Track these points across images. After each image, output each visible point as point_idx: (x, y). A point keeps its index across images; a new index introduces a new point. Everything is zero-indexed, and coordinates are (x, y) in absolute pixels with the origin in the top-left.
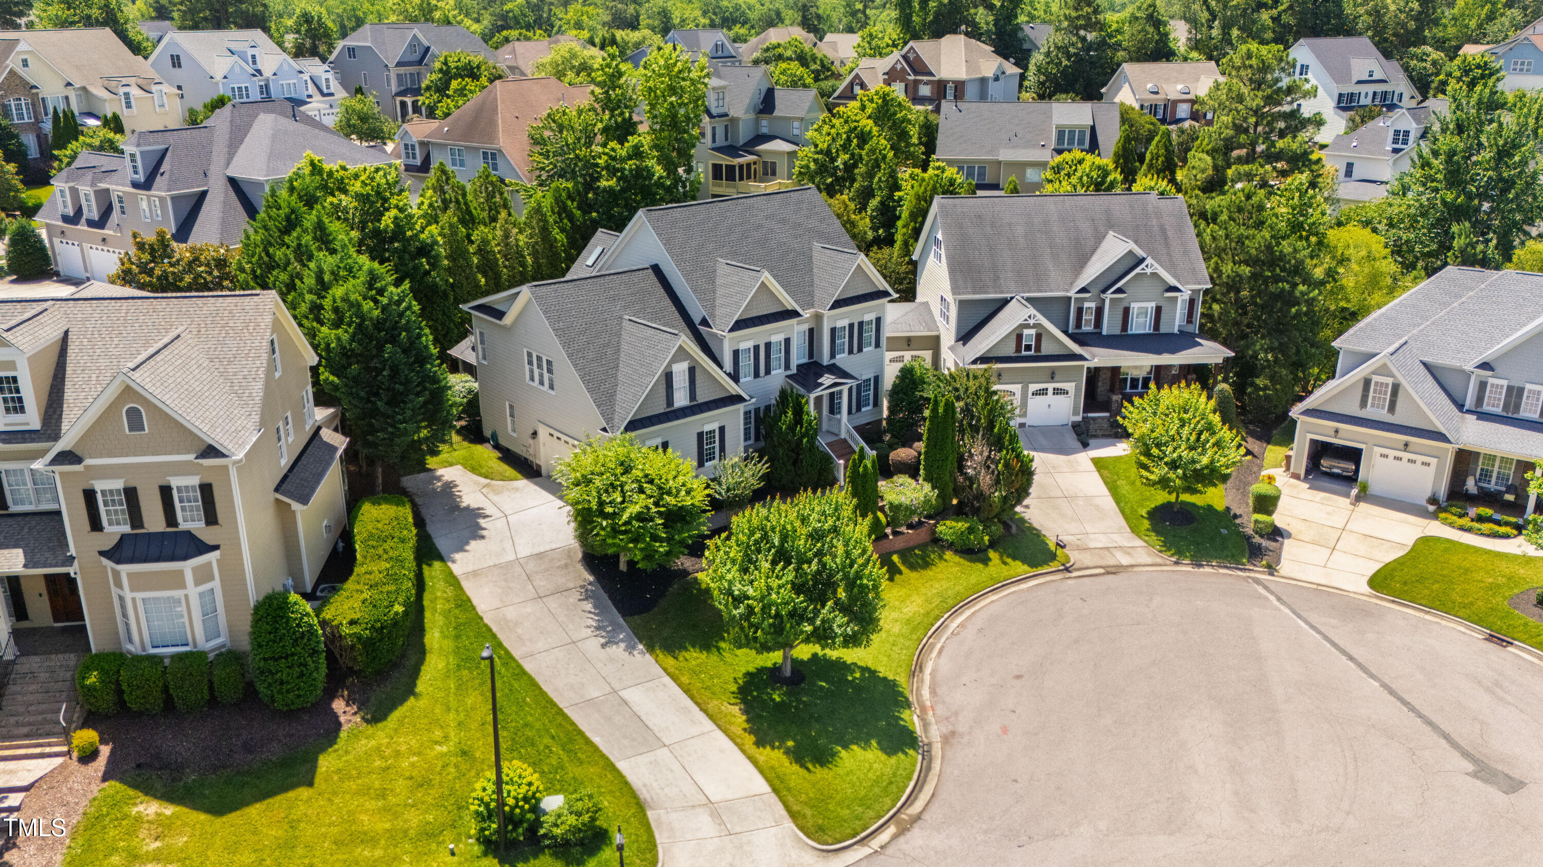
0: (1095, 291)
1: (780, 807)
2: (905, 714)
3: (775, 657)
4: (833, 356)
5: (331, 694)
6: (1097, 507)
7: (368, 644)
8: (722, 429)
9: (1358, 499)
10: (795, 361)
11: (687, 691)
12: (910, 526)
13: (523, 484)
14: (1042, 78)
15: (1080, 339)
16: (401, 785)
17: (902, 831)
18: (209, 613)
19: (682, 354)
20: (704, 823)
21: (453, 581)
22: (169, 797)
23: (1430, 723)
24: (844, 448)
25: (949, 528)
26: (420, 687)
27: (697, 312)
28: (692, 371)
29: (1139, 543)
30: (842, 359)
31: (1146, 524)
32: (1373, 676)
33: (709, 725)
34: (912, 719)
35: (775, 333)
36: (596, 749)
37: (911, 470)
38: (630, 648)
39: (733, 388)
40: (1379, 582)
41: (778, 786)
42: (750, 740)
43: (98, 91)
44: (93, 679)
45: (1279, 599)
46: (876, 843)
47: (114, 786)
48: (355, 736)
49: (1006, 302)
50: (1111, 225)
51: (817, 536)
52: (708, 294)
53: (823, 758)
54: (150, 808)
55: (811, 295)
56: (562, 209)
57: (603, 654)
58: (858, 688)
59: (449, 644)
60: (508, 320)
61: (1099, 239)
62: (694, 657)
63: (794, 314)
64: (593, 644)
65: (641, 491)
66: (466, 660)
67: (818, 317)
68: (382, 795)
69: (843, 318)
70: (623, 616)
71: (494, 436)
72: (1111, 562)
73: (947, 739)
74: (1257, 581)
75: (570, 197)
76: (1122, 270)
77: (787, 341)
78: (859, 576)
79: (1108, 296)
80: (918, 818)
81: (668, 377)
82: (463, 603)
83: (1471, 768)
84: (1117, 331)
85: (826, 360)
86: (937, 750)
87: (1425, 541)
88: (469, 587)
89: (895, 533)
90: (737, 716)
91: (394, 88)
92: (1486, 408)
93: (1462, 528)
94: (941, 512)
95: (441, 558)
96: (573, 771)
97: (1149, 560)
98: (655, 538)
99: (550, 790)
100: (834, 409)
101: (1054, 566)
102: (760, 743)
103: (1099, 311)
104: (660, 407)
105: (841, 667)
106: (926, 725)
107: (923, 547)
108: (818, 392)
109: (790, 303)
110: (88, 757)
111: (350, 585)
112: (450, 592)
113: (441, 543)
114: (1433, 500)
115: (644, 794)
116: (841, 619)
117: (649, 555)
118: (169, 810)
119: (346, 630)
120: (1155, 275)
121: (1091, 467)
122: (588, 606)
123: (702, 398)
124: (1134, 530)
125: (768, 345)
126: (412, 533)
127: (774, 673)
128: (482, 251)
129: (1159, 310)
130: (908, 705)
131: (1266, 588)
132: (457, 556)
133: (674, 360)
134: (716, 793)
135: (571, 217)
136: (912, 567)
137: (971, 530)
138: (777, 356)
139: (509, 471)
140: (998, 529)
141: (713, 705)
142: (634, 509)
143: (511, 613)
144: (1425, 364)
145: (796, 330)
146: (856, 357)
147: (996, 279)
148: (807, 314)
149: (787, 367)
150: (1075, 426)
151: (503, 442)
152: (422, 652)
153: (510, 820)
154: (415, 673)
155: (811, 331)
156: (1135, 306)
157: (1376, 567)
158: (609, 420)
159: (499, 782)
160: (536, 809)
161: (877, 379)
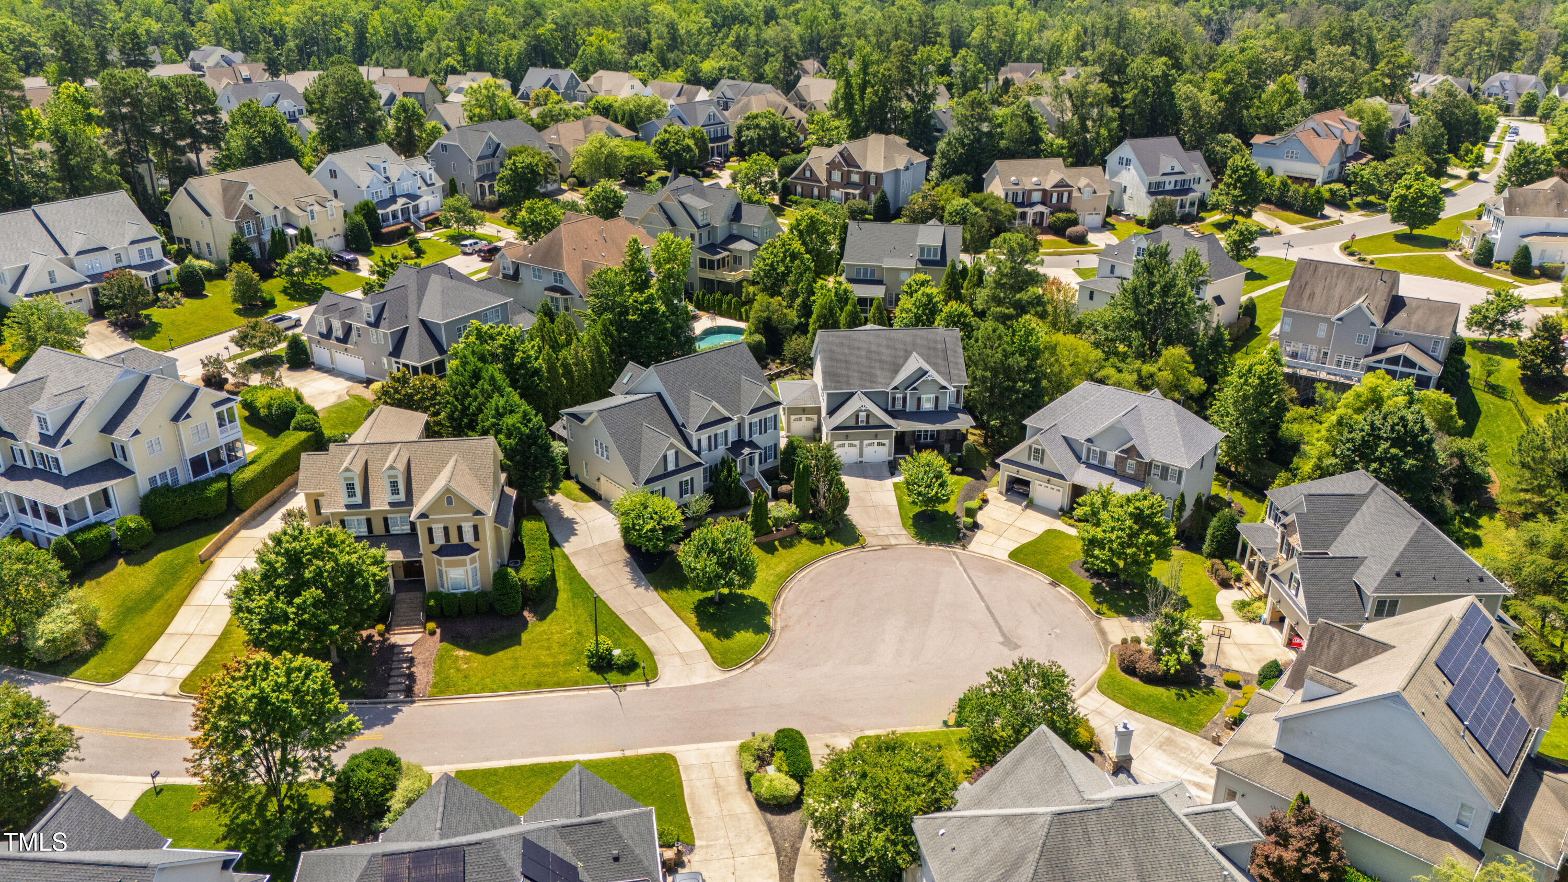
0: (902, 388)
1: (708, 656)
2: (767, 618)
3: (711, 593)
4: (751, 436)
5: (523, 609)
6: (889, 512)
7: (538, 589)
8: (692, 479)
9: (1027, 507)
10: (730, 440)
11: (672, 608)
12: (786, 526)
13: (593, 504)
14: (945, 161)
15: (893, 414)
16: (555, 645)
17: (756, 664)
18: (474, 575)
19: (672, 446)
20: (677, 661)
21: (566, 557)
22: (467, 647)
23: (996, 622)
24: (755, 485)
25: (804, 527)
26: (558, 605)
27: (680, 420)
28: (677, 453)
29: (905, 532)
30: (756, 438)
31: (911, 521)
32: (983, 600)
33: (681, 622)
34: (770, 621)
35: (720, 429)
36: (633, 632)
37: (788, 497)
38: (647, 589)
39: (697, 459)
40: (1015, 555)
41: (708, 646)
42: (698, 628)
43: (294, 210)
44: (432, 603)
45: (961, 563)
46: (745, 668)
47: (445, 644)
48: (534, 626)
49: (852, 394)
50: (915, 348)
51: (727, 542)
52: (686, 408)
53: (727, 635)
54: (461, 653)
55: (739, 406)
56: (606, 333)
57: (635, 591)
58: (748, 606)
59: (567, 587)
60: (586, 423)
61: (907, 356)
62: (676, 593)
63: (729, 419)
64: (631, 587)
65: (652, 518)
66: (575, 595)
67: (743, 419)
68: (548, 649)
69: (755, 418)
70: (644, 574)
71: (577, 477)
72: (887, 543)
73: (783, 628)
74: (955, 553)
75: (611, 324)
76: (916, 377)
77: (726, 432)
78: (745, 560)
79: (908, 392)
80: (764, 659)
81: (665, 457)
82: (571, 568)
83: (1001, 640)
84: (915, 409)
85: (747, 439)
86: (778, 633)
87: (1049, 532)
88: (573, 560)
89: (777, 530)
90: (693, 619)
91: (476, 176)
92: (1091, 461)
93: (1070, 525)
94: (801, 519)
95: (559, 546)
96: (624, 640)
97: (905, 542)
98: (658, 539)
99: (616, 647)
100: (751, 462)
101: (857, 545)
102: (702, 630)
103: (905, 399)
104: (661, 472)
105: (743, 597)
106: (775, 622)
107: (791, 536)
108: (742, 457)
109: (727, 414)
110: (432, 633)
111: (526, 562)
112: (565, 563)
113: (557, 537)
114: (1061, 509)
115: (653, 649)
116: (738, 578)
117: (655, 547)
118: (468, 654)
119: (529, 583)
120: (934, 381)
121: (892, 488)
122: (628, 569)
123: (681, 465)
124: (904, 525)
125: (716, 435)
126: (547, 536)
127: (711, 600)
128: (566, 366)
129: (937, 399)
130: (769, 613)
131: (957, 557)
132: (566, 545)
133: (668, 449)
134: (682, 649)
135: (611, 336)
136: (784, 547)
137: (815, 528)
138: (721, 440)
139: (586, 497)
140: (831, 526)
141: (683, 614)
142: (649, 527)
143: (593, 572)
144: (1064, 438)
145: (731, 427)
146: (764, 436)
147: (848, 381)
148: (735, 418)
149: (726, 444)
150: (890, 462)
151: (581, 480)
152: (556, 591)
153: (601, 658)
154: (555, 600)
155: (739, 425)
156: (924, 397)
157: (1016, 545)
158: (636, 479)
159: (597, 644)
160: (610, 654)
161: (775, 445)
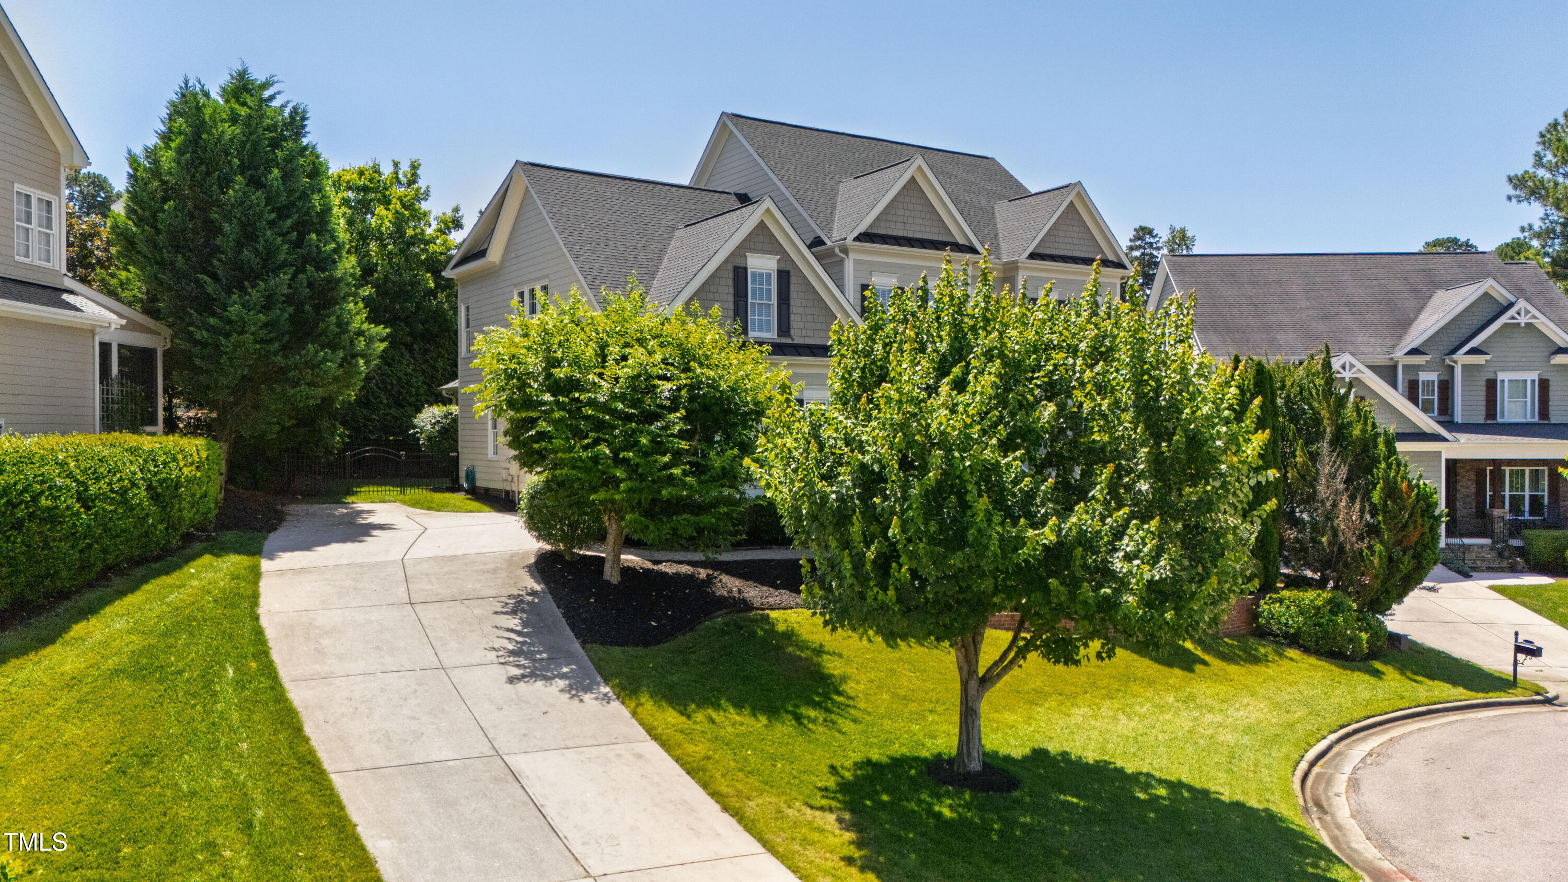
0: (1436, 352)
13: (488, 514)
19: (765, 239)
28: (784, 277)
38: (578, 690)
57: (506, 691)
62: (734, 720)
70: (584, 644)
76: (1476, 323)
79: (1461, 358)
88: (272, 584)
90: (827, 831)
95: (255, 555)
103: (1446, 386)
109: (961, 230)
120: (1532, 328)
122: (510, 622)
127: (932, 769)
129: (1544, 385)
133: (751, 245)
139: (473, 505)
141: (761, 804)
156: (1505, 378)
